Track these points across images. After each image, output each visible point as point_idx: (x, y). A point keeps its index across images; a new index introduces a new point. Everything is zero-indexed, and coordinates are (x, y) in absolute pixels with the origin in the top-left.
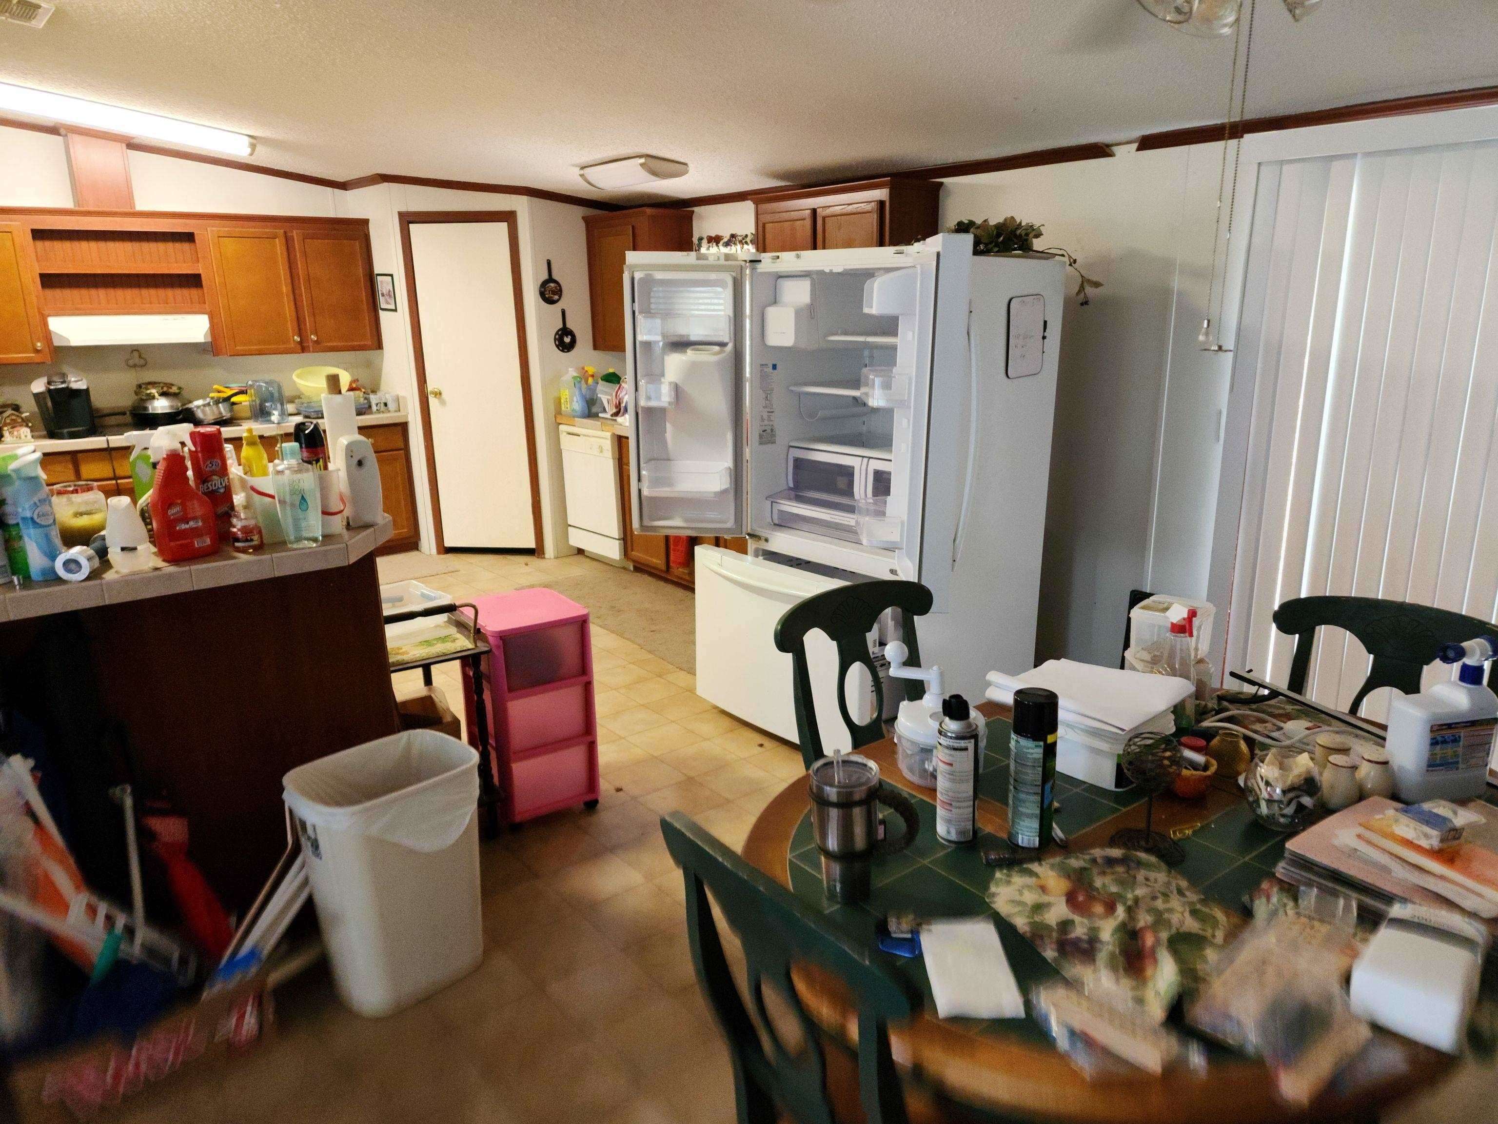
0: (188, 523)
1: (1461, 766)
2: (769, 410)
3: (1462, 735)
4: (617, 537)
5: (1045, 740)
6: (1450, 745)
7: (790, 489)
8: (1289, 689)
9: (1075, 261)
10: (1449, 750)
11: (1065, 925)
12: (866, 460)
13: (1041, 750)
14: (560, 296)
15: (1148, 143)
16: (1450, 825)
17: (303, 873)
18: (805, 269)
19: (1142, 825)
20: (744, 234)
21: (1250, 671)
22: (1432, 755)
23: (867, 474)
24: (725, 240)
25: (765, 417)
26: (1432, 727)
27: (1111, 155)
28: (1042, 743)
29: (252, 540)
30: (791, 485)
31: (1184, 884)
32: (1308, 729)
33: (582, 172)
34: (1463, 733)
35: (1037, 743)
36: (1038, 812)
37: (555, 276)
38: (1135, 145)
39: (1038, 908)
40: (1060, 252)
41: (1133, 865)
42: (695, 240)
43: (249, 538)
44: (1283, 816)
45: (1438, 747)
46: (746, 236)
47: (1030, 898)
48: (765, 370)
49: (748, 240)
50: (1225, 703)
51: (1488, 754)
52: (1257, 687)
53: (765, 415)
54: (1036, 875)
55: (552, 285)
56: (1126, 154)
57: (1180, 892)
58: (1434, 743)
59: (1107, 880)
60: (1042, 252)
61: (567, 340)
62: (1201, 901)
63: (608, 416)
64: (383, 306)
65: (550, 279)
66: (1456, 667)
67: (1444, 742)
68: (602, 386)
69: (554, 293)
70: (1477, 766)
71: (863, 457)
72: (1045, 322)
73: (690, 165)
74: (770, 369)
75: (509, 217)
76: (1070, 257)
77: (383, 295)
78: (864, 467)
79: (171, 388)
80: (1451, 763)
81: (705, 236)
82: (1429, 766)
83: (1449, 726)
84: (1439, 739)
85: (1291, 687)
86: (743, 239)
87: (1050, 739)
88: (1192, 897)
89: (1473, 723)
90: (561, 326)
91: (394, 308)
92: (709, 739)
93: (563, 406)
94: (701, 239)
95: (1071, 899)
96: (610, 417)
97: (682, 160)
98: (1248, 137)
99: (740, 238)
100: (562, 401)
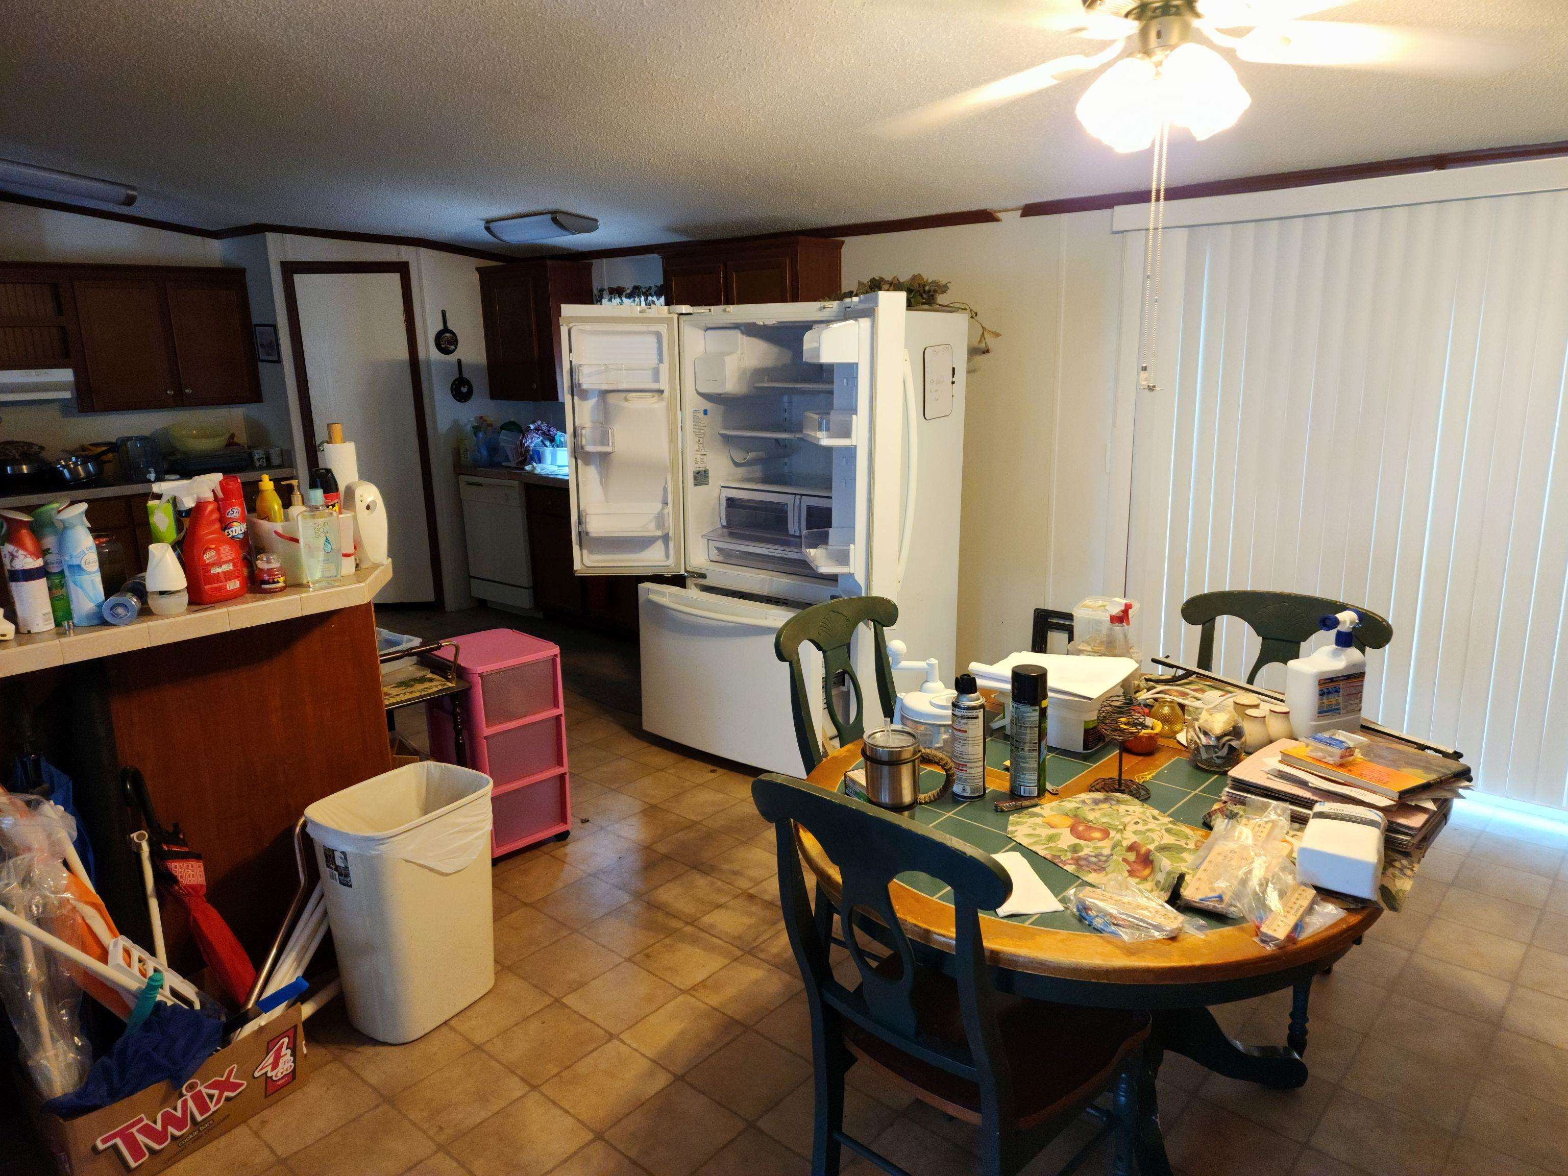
0: (221, 566)
1: (1342, 711)
2: (702, 453)
3: (1341, 686)
4: (527, 586)
5: (1040, 705)
6: (1333, 695)
7: (724, 527)
8: (1199, 667)
9: (976, 314)
10: (1333, 700)
11: (1075, 849)
12: (798, 497)
13: (1037, 714)
14: (456, 347)
15: (1030, 210)
16: (1346, 745)
17: (320, 909)
18: (732, 321)
19: (1115, 775)
20: (647, 286)
21: (1167, 657)
22: (1320, 703)
23: (800, 510)
24: (628, 291)
25: (699, 460)
26: (1319, 681)
27: (997, 220)
28: (1037, 708)
29: (278, 582)
30: (725, 523)
31: (1156, 812)
32: (1221, 696)
33: (487, 225)
34: (1342, 684)
35: (1033, 708)
36: (1036, 766)
37: (450, 327)
38: (1020, 212)
39: (1051, 838)
40: (963, 306)
41: (1113, 802)
42: (595, 292)
43: (276, 580)
44: (1218, 757)
45: (1325, 697)
46: (650, 288)
47: (1045, 832)
48: (698, 415)
49: (652, 292)
50: (1152, 684)
51: (1361, 701)
52: (1175, 669)
53: (699, 458)
54: (1042, 816)
55: (448, 335)
56: (1011, 220)
57: (1154, 818)
58: (1322, 694)
59: (1097, 814)
60: (947, 306)
61: (464, 390)
62: (1170, 822)
63: (512, 464)
64: (262, 358)
65: (446, 330)
66: (1333, 633)
67: (1329, 693)
68: (505, 438)
69: (450, 343)
70: (1353, 711)
71: (795, 494)
72: (954, 369)
73: (600, 221)
74: (701, 415)
75: (402, 269)
76: (971, 310)
77: (262, 345)
78: (797, 504)
79: (32, 448)
80: (1334, 710)
81: (606, 287)
82: (1319, 713)
83: (1332, 680)
84: (1326, 691)
85: (1200, 666)
86: (647, 291)
87: (1044, 704)
88: (1165, 820)
89: (1348, 677)
90: (458, 376)
91: (275, 358)
92: (662, 770)
93: (462, 456)
94: (602, 291)
95: (1073, 830)
96: (515, 466)
97: (593, 217)
98: (1117, 208)
99: (644, 290)
100: (462, 451)
